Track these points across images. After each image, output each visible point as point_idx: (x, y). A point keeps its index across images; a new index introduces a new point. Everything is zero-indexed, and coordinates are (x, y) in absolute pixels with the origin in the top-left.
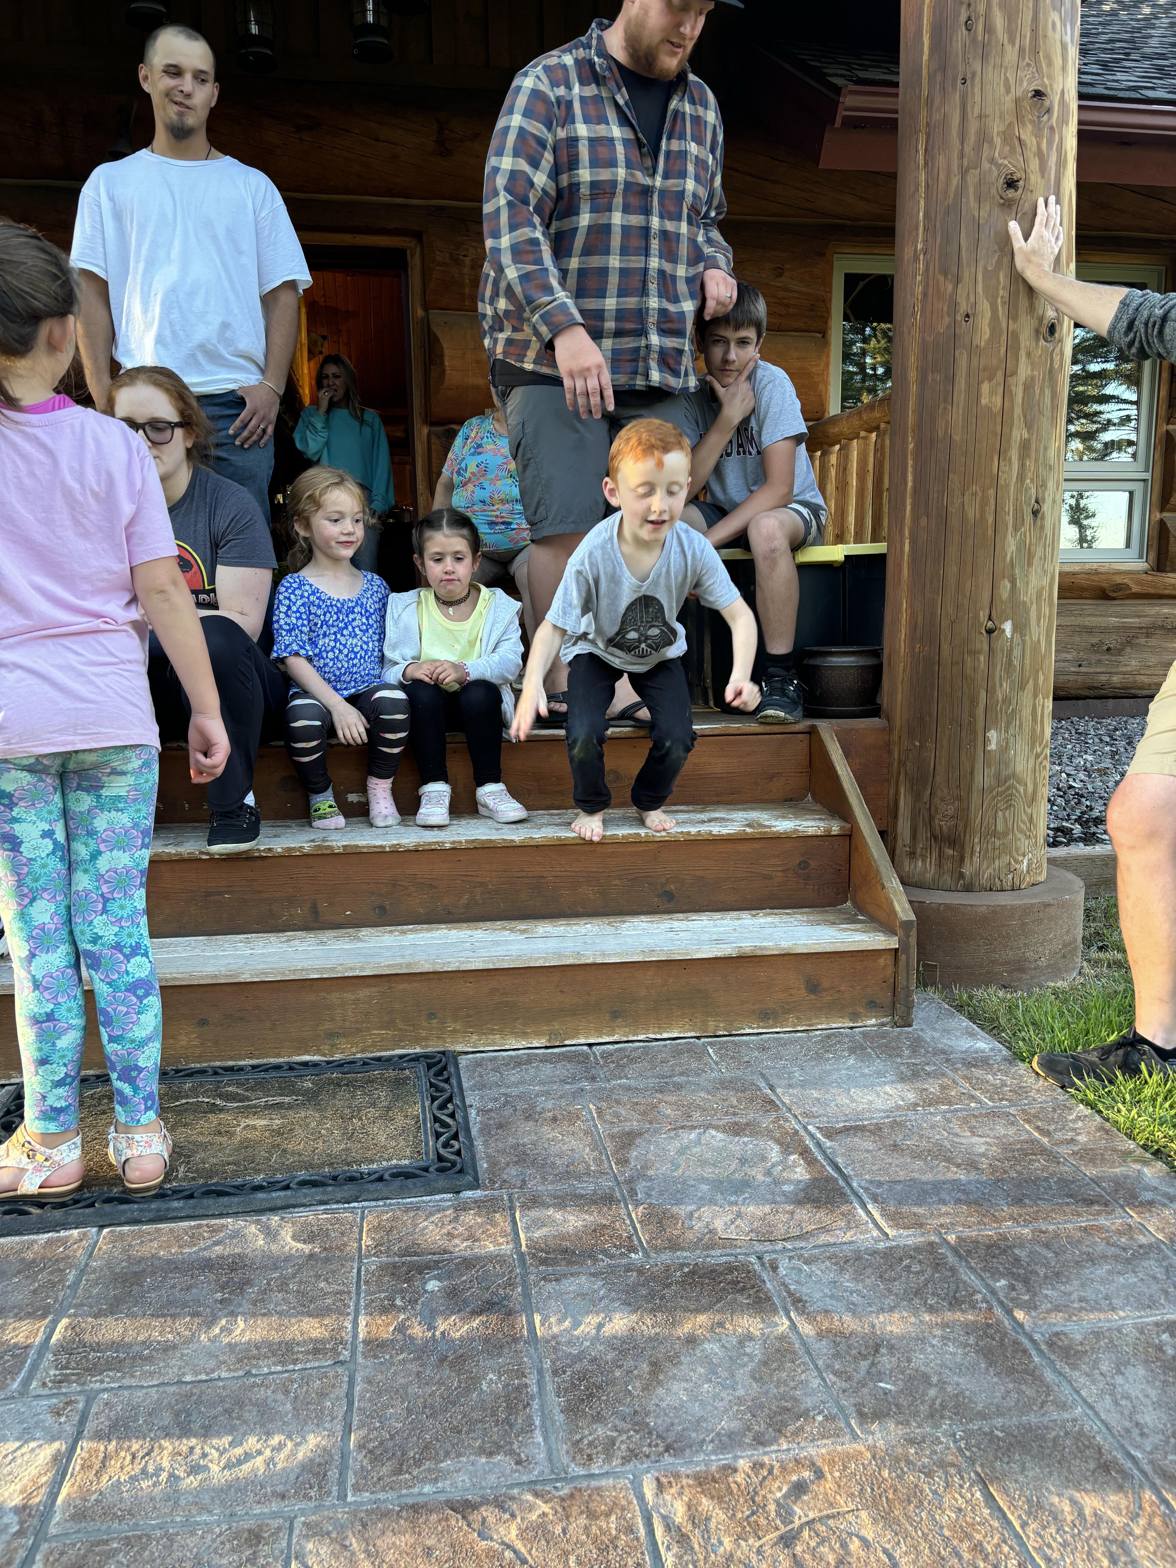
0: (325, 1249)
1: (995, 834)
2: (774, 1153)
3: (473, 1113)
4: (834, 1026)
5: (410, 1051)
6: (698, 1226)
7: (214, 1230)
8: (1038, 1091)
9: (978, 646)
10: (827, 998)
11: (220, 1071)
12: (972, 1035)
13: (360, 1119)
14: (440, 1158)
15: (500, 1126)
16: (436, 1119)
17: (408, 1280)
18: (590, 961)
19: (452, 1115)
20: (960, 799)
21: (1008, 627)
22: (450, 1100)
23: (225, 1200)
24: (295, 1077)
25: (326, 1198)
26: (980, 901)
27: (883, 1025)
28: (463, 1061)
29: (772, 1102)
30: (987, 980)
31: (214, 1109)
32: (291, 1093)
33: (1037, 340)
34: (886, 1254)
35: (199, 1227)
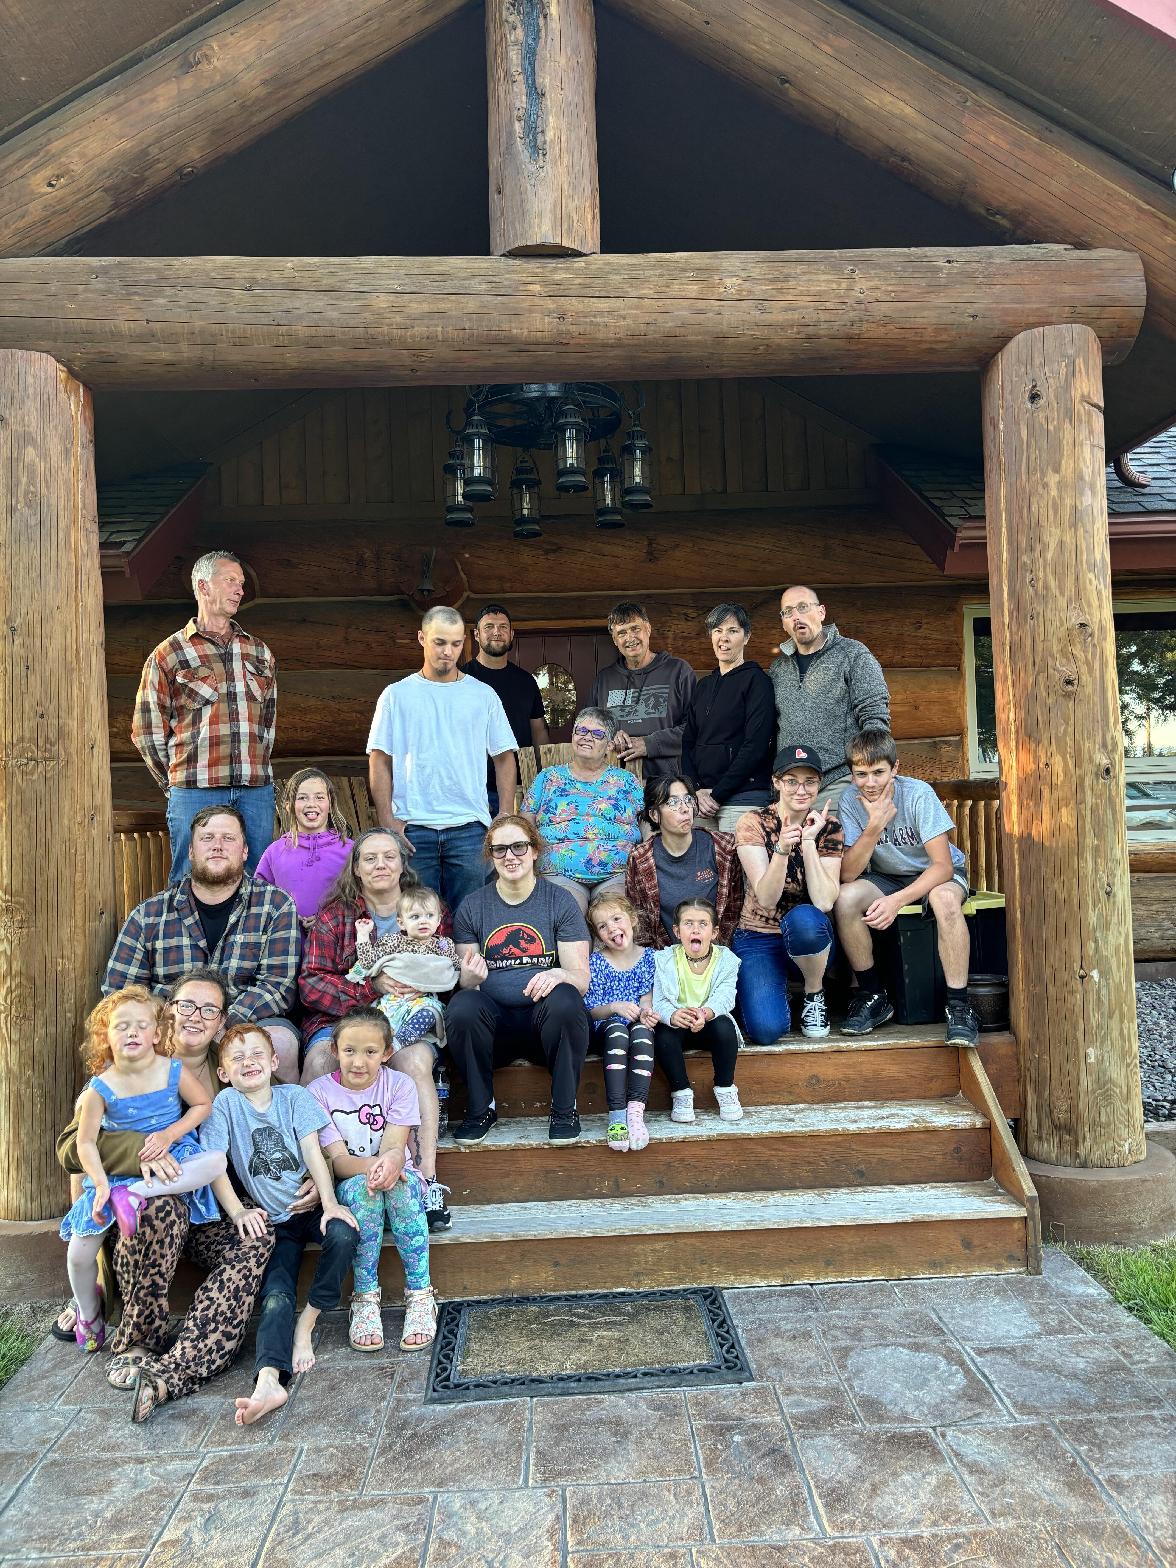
0: (668, 1415)
1: (1100, 1124)
2: (943, 1364)
3: (740, 1331)
4: (984, 1273)
5: (690, 1286)
6: (895, 1409)
7: (599, 1401)
8: (1128, 1326)
9: (1074, 988)
10: (978, 1253)
11: (569, 1298)
12: (1086, 1283)
13: (669, 1333)
14: (726, 1361)
15: (759, 1341)
16: (718, 1335)
17: (722, 1435)
18: (809, 1225)
19: (727, 1332)
20: (1071, 1098)
21: (1095, 974)
22: (724, 1321)
23: (600, 1383)
24: (619, 1303)
25: (661, 1384)
26: (1091, 1177)
27: (1021, 1273)
28: (726, 1294)
29: (940, 1329)
30: (1103, 1238)
31: (574, 1324)
32: (619, 1314)
33: (1098, 779)
34: (1014, 1430)
35: (589, 1399)
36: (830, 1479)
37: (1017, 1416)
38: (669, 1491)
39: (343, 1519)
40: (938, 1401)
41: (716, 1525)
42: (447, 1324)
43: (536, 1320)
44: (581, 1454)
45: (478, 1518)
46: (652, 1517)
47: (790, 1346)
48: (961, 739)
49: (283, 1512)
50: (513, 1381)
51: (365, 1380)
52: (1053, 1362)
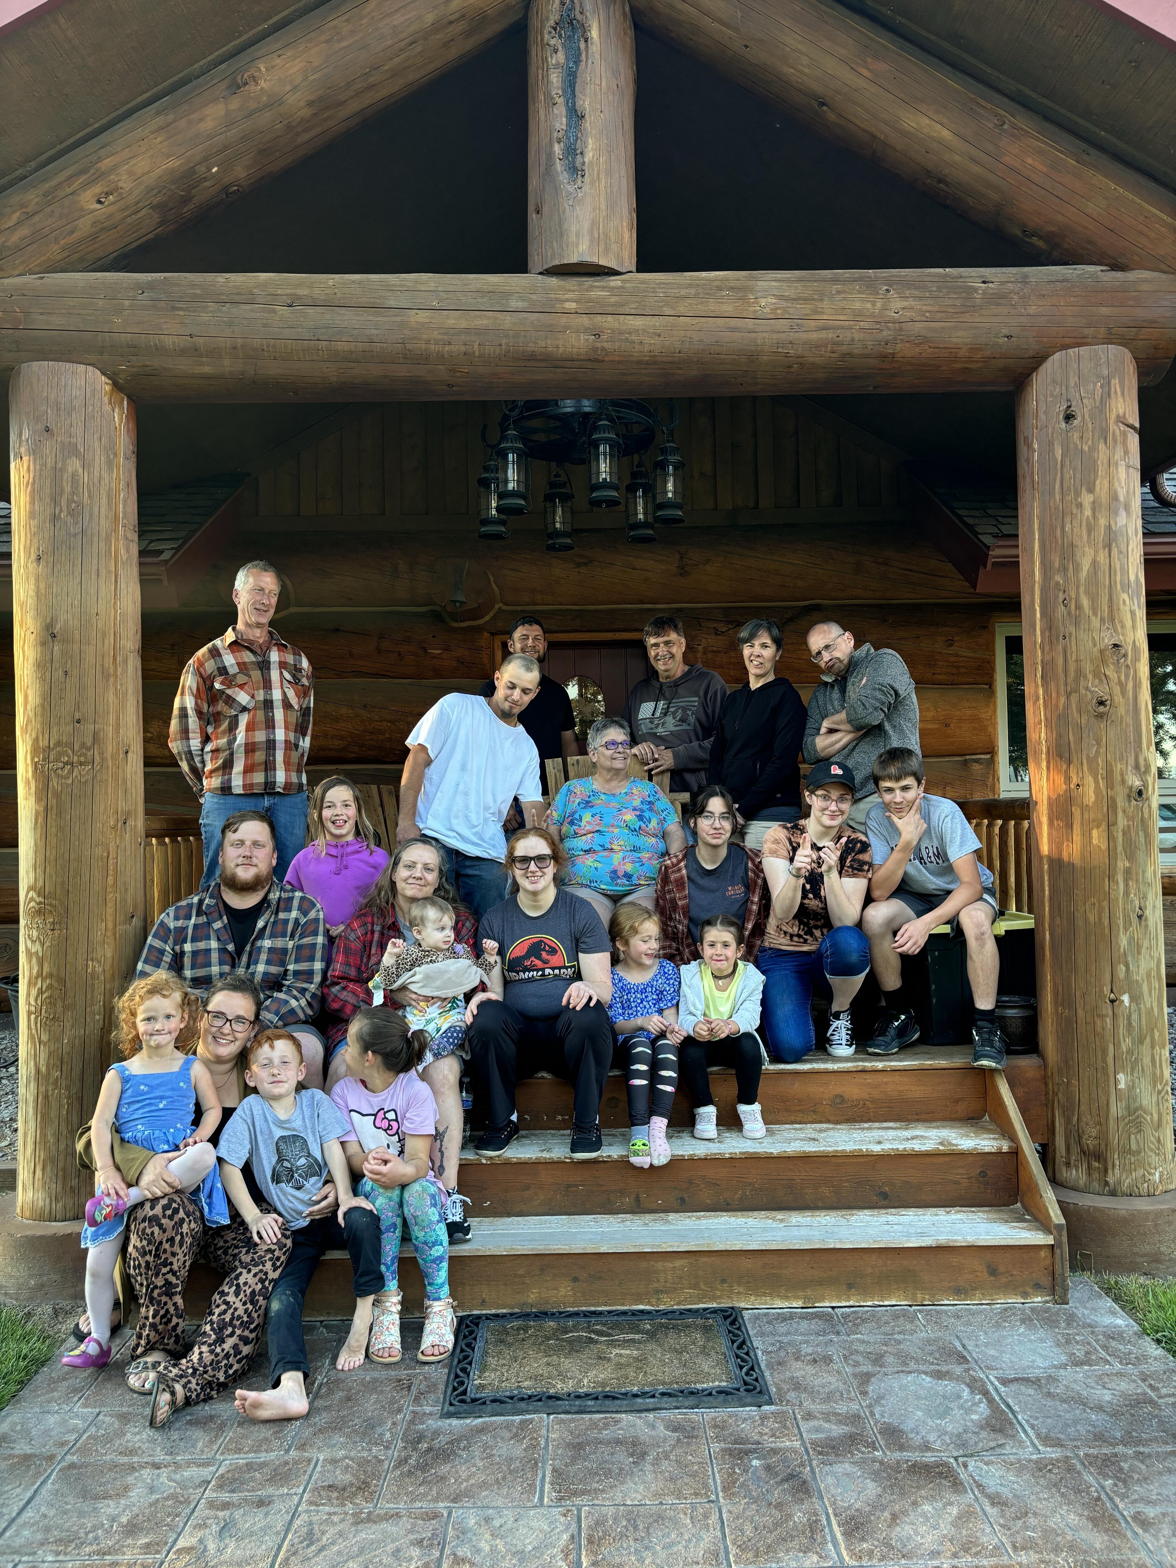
0: (686, 1437)
1: (1130, 1151)
2: (966, 1393)
3: (759, 1353)
4: (1010, 1301)
5: (710, 1306)
6: (917, 1437)
7: (617, 1421)
8: (1156, 1359)
9: (1104, 1012)
10: (1004, 1280)
11: (588, 1314)
12: (1114, 1313)
13: (688, 1353)
14: (746, 1383)
15: (780, 1364)
16: (738, 1356)
17: (740, 1459)
18: (831, 1246)
19: (747, 1354)
20: (1100, 1124)
21: (1126, 998)
22: (744, 1342)
23: (618, 1402)
24: (638, 1320)
25: (679, 1405)
26: (1121, 1206)
27: (1047, 1302)
28: (746, 1314)
29: (964, 1357)
30: (1131, 1268)
31: (592, 1341)
32: (638, 1332)
33: (1130, 801)
34: (1037, 1462)
35: (606, 1418)
36: (849, 1507)
37: (1040, 1448)
38: (685, 1514)
39: (357, 1531)
40: (961, 1430)
41: (733, 1550)
42: (465, 1337)
43: (554, 1335)
44: (597, 1474)
45: (492, 1535)
46: (668, 1540)
47: (810, 1369)
48: (992, 757)
49: (298, 1522)
50: (530, 1397)
51: (382, 1392)
52: (1078, 1393)
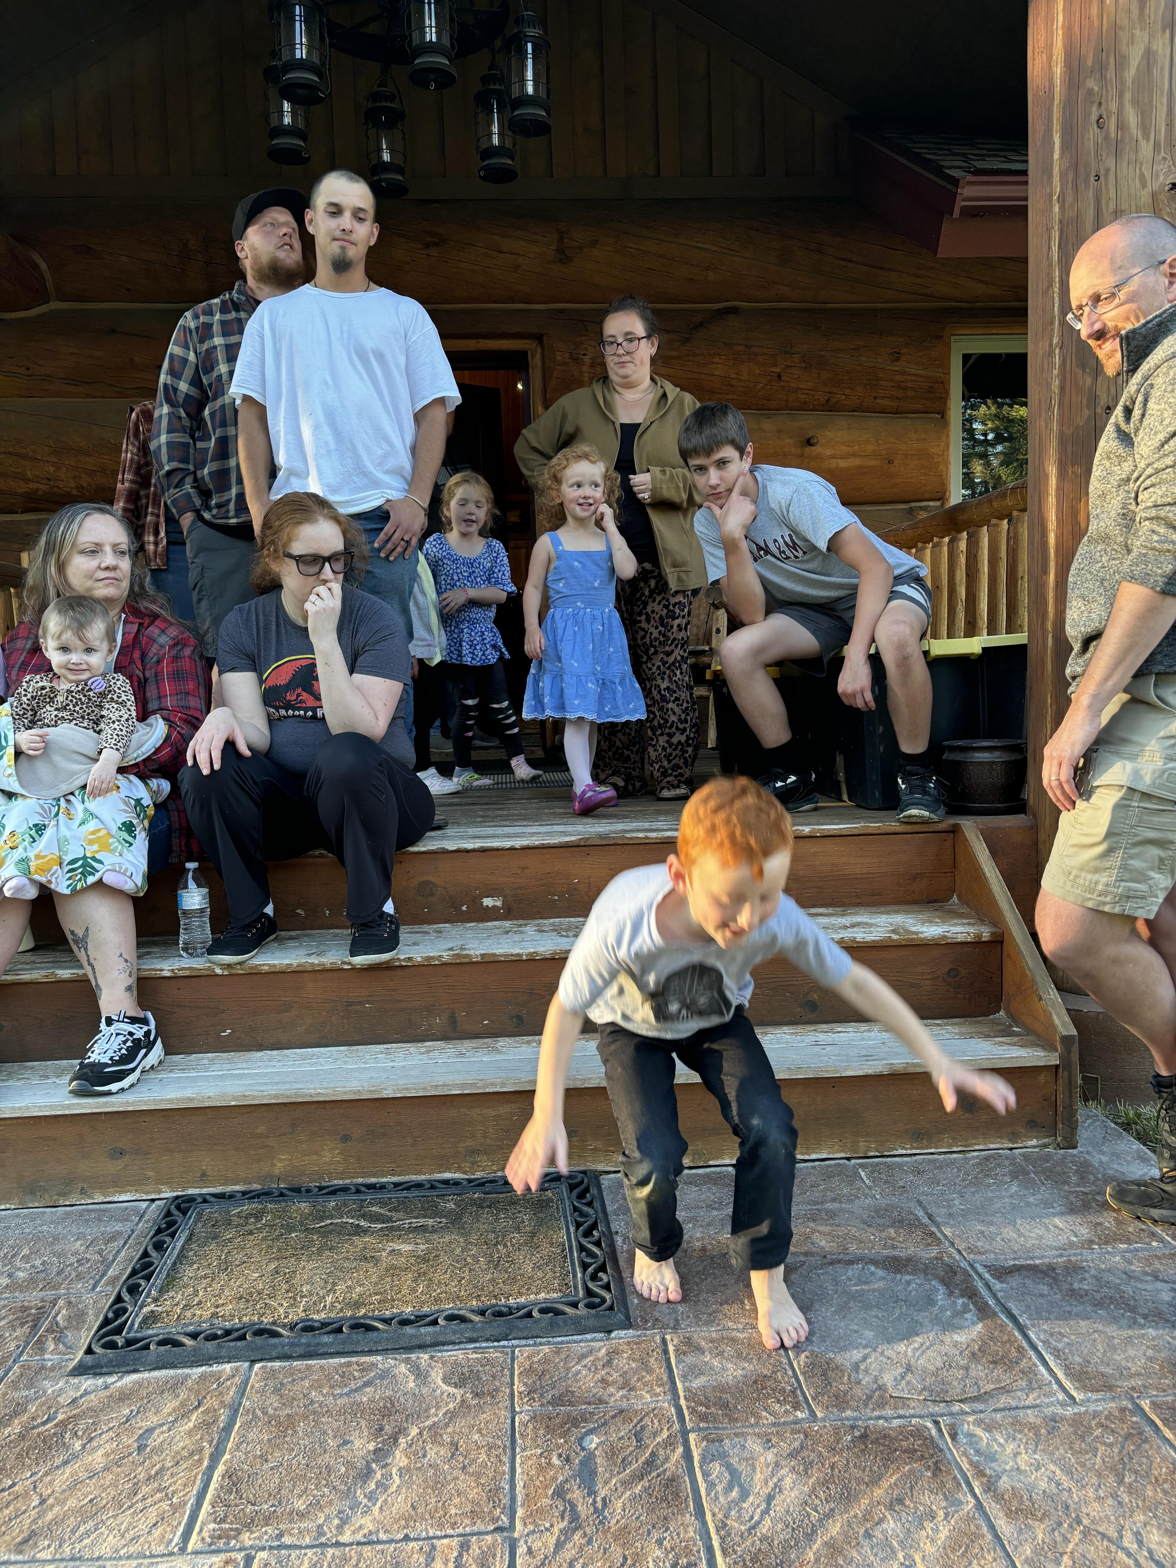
0: (477, 1394)
2: (941, 1295)
3: (619, 1240)
4: (992, 1146)
6: (866, 1380)
7: (364, 1369)
11: (363, 1189)
13: (505, 1246)
14: (589, 1293)
16: (582, 1248)
17: (563, 1435)
19: (598, 1244)
22: (594, 1226)
23: (375, 1335)
24: (437, 1196)
25: (475, 1335)
27: (1046, 1146)
29: (932, 1234)
31: (359, 1231)
32: (434, 1215)
34: (1072, 1420)
35: (349, 1364)
36: (751, 1533)
37: (1074, 1393)
42: (158, 1232)
43: (302, 1223)
48: (942, 504)
50: (228, 1333)
